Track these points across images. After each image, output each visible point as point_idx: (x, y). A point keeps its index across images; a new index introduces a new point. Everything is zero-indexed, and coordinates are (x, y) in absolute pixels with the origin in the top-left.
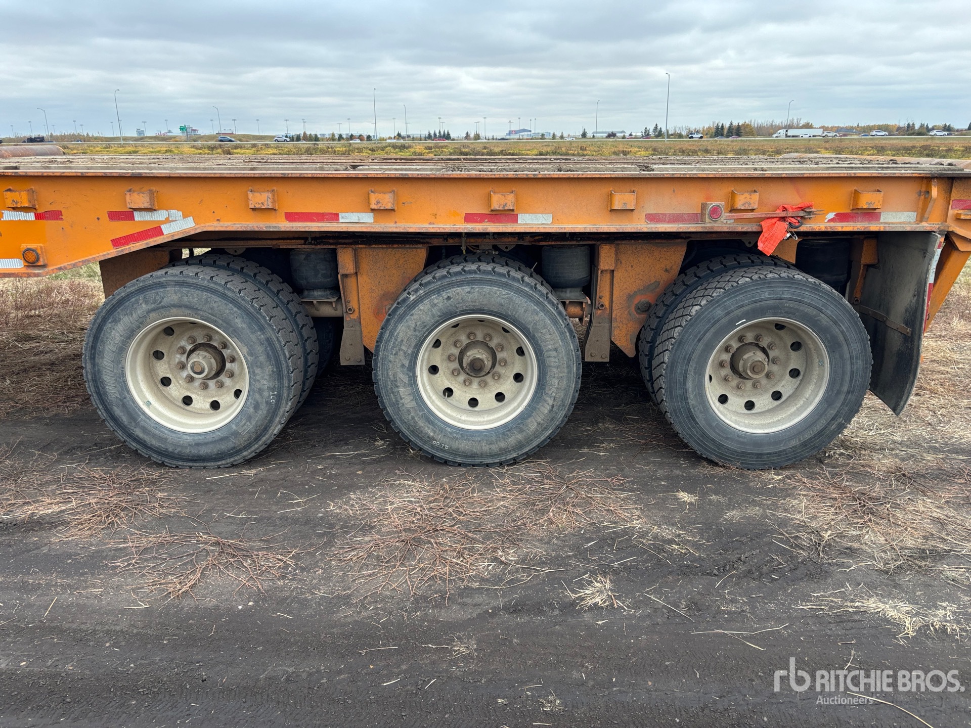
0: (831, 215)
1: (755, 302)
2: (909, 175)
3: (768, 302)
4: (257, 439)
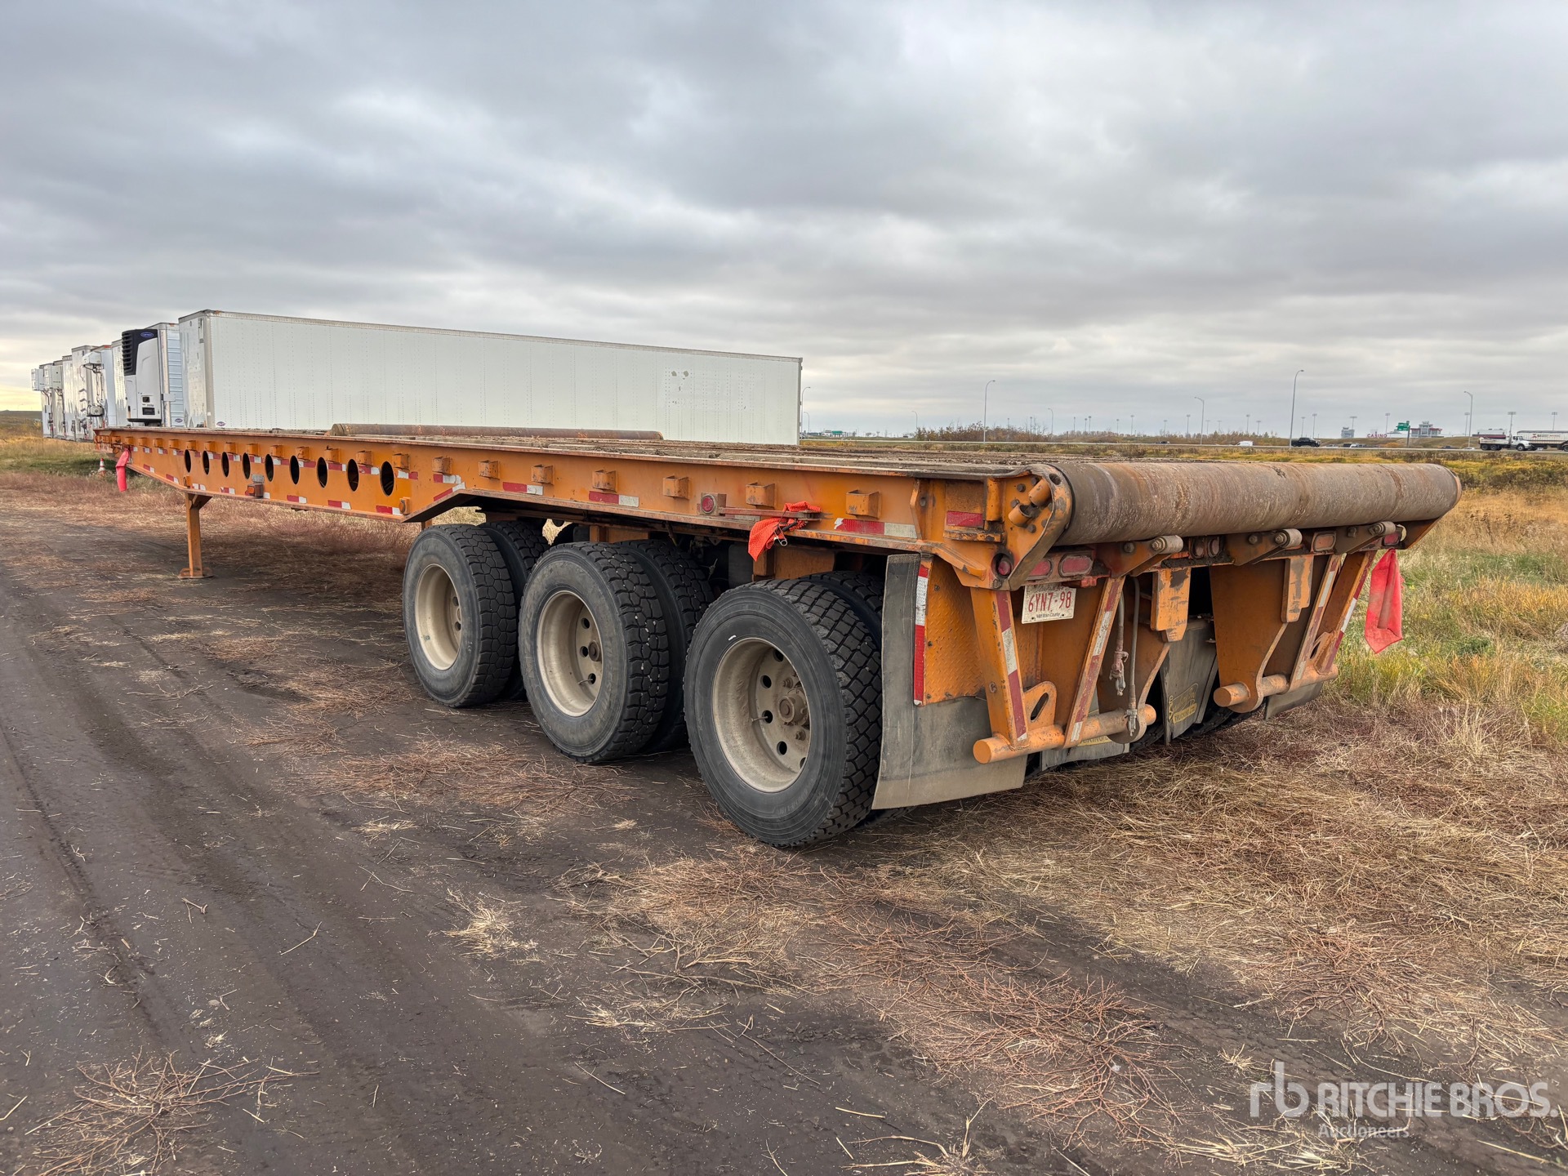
0: (839, 522)
1: (739, 614)
2: (885, 474)
3: (748, 616)
4: (464, 684)
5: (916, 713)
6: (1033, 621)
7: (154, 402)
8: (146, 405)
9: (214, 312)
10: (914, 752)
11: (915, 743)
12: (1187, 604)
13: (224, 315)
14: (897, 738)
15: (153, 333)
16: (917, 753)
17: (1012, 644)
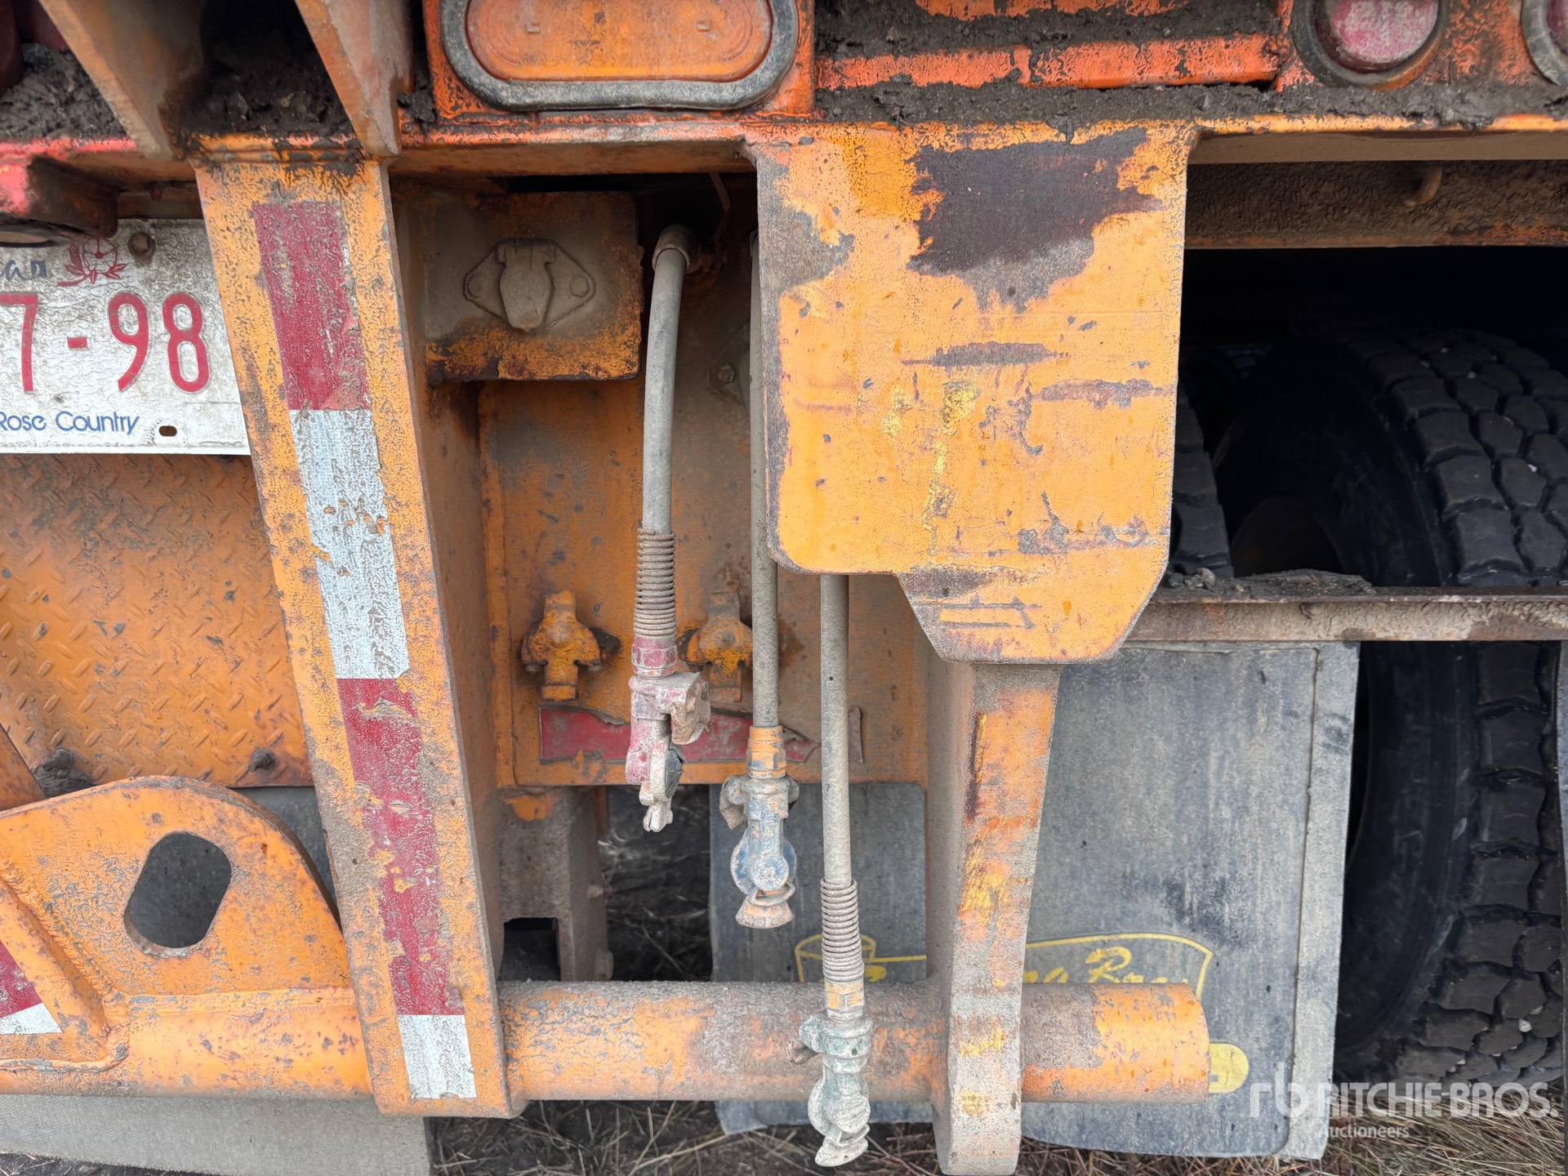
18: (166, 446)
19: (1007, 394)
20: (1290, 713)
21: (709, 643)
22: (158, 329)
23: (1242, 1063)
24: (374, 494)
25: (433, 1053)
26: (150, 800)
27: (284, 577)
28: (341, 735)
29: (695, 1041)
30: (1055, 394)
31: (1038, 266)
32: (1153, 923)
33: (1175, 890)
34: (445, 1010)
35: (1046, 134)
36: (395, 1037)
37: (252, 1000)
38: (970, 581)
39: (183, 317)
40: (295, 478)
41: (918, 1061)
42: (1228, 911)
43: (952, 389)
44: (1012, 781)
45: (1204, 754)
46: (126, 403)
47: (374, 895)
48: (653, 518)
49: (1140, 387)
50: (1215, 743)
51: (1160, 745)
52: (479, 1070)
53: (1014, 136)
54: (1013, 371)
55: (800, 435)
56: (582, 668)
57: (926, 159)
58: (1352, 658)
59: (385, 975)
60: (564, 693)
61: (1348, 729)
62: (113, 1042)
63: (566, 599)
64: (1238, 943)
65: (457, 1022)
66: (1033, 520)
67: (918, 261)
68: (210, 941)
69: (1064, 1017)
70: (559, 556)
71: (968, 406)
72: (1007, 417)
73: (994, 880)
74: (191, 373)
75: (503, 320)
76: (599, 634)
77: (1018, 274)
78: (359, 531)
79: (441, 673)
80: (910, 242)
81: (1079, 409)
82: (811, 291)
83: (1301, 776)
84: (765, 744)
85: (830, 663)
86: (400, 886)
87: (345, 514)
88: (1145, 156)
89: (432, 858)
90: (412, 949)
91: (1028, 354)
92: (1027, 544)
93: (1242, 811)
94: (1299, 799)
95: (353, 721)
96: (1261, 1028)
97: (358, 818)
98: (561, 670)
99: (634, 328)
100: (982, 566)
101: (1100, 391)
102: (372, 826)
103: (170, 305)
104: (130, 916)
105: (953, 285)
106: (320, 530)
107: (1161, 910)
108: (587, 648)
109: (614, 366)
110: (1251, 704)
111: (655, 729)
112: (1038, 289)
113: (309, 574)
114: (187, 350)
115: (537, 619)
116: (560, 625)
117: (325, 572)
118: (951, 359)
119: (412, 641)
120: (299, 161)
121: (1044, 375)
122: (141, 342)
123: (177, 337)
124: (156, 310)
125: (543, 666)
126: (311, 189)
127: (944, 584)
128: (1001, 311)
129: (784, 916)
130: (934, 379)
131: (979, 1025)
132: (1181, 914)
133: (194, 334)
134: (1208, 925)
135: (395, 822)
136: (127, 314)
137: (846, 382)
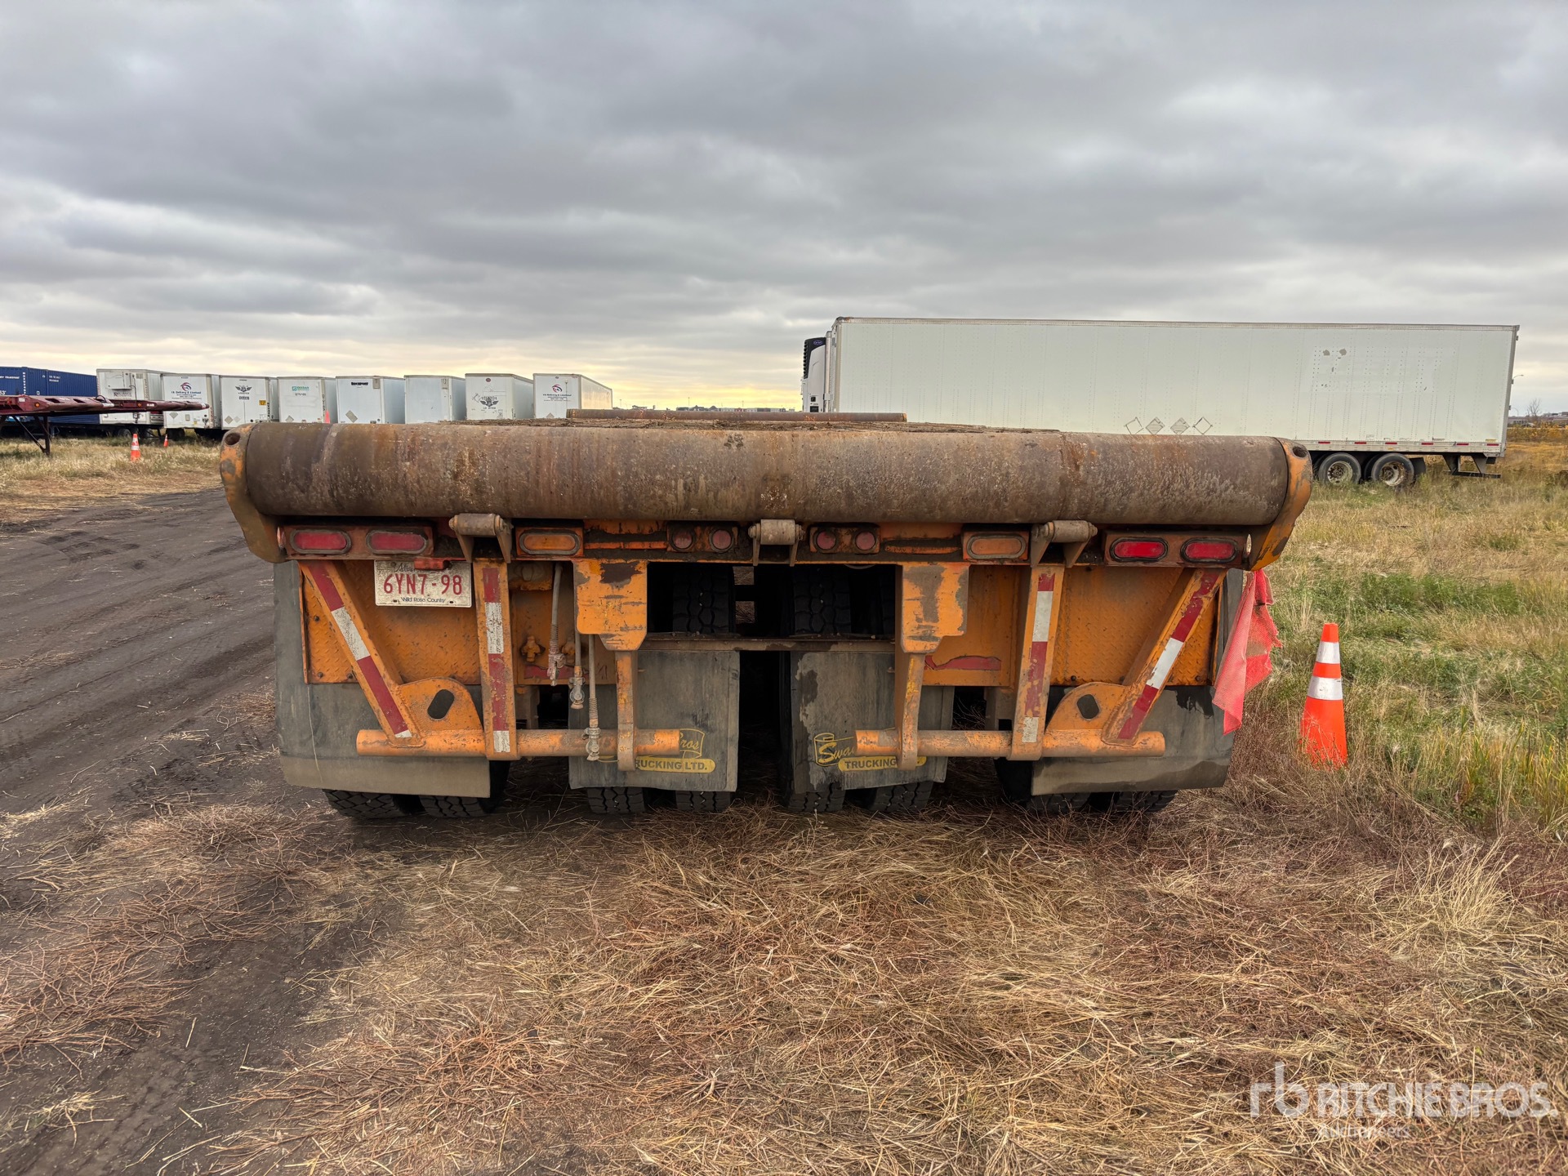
5: (311, 691)
6: (396, 604)
7: (819, 402)
8: (813, 404)
9: (846, 319)
10: (315, 732)
11: (313, 722)
12: (644, 608)
13: (853, 321)
14: (290, 713)
15: (823, 341)
16: (319, 733)
17: (353, 626)
18: (450, 605)
19: (617, 604)
20: (723, 669)
21: (567, 649)
22: (451, 582)
23: (713, 764)
24: (499, 617)
25: (501, 740)
26: (439, 682)
27: (480, 633)
28: (488, 666)
29: (561, 740)
30: (626, 604)
31: (622, 583)
32: (689, 726)
33: (694, 717)
34: (505, 729)
35: (623, 561)
36: (492, 736)
37: (454, 732)
38: (612, 636)
39: (457, 580)
40: (484, 614)
41: (613, 744)
42: (709, 723)
43: (608, 603)
44: (625, 675)
45: (701, 680)
46: (443, 597)
47: (491, 702)
48: (554, 622)
49: (640, 603)
50: (704, 677)
51: (690, 678)
52: (511, 745)
53: (618, 561)
54: (618, 600)
55: (581, 609)
56: (536, 654)
57: (602, 565)
58: (738, 655)
59: (491, 720)
60: (532, 660)
61: (738, 673)
62: (422, 740)
63: (532, 638)
64: (712, 731)
65: (507, 732)
66: (623, 625)
67: (601, 581)
68: (446, 717)
69: (647, 735)
70: (530, 627)
71: (611, 605)
72: (617, 607)
73: (625, 697)
74: (458, 591)
75: (523, 579)
76: (540, 646)
77: (618, 584)
78: (496, 624)
79: (510, 653)
80: (600, 578)
81: (630, 606)
82: (582, 585)
83: (726, 686)
84: (578, 670)
85: (591, 652)
86: (497, 699)
87: (494, 621)
88: (639, 565)
89: (505, 693)
90: (498, 714)
91: (621, 597)
92: (622, 629)
93: (711, 695)
94: (726, 692)
95: (491, 662)
96: (718, 755)
97: (489, 684)
98: (531, 655)
99: (550, 581)
100: (614, 633)
101: (633, 603)
102: (492, 686)
103: (454, 578)
104: (429, 710)
105: (607, 586)
106: (489, 624)
107: (691, 723)
108: (538, 650)
109: (546, 588)
110: (713, 667)
111: (553, 665)
112: (622, 586)
113: (485, 633)
114: (457, 586)
115: (525, 643)
116: (531, 644)
117: (488, 633)
118: (607, 597)
119: (505, 646)
120: (492, 562)
121: (623, 601)
122: (448, 585)
123: (455, 584)
124: (451, 578)
125: (526, 654)
126: (494, 566)
127: (607, 636)
128: (616, 590)
129: (581, 706)
130: (604, 601)
131: (624, 732)
132: (696, 724)
133: (459, 583)
134: (704, 726)
135: (497, 684)
136: (445, 579)
137: (589, 601)
